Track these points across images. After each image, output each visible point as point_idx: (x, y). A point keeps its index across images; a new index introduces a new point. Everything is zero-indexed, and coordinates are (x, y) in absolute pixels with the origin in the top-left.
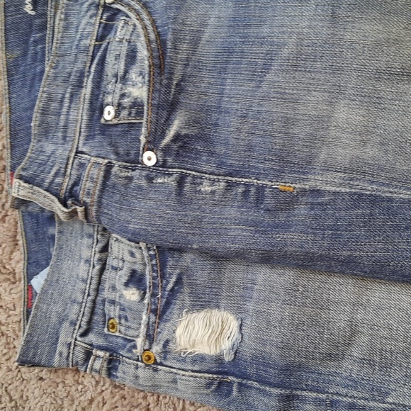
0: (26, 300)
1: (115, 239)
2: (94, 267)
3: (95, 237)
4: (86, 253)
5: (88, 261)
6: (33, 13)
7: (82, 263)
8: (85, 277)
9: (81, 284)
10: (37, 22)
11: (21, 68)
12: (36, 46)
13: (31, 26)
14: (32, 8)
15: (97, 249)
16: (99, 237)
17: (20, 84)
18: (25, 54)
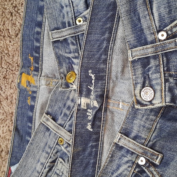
0: (7, 174)
1: (60, 161)
2: (45, 168)
3: (50, 155)
4: (43, 160)
5: (42, 164)
6: (91, 130)
7: (39, 164)
8: (40, 171)
9: (36, 173)
10: (94, 136)
11: (81, 157)
12: (92, 148)
13: (90, 137)
14: (91, 127)
15: (49, 161)
16: (52, 155)
17: (78, 165)
18: (84, 150)
